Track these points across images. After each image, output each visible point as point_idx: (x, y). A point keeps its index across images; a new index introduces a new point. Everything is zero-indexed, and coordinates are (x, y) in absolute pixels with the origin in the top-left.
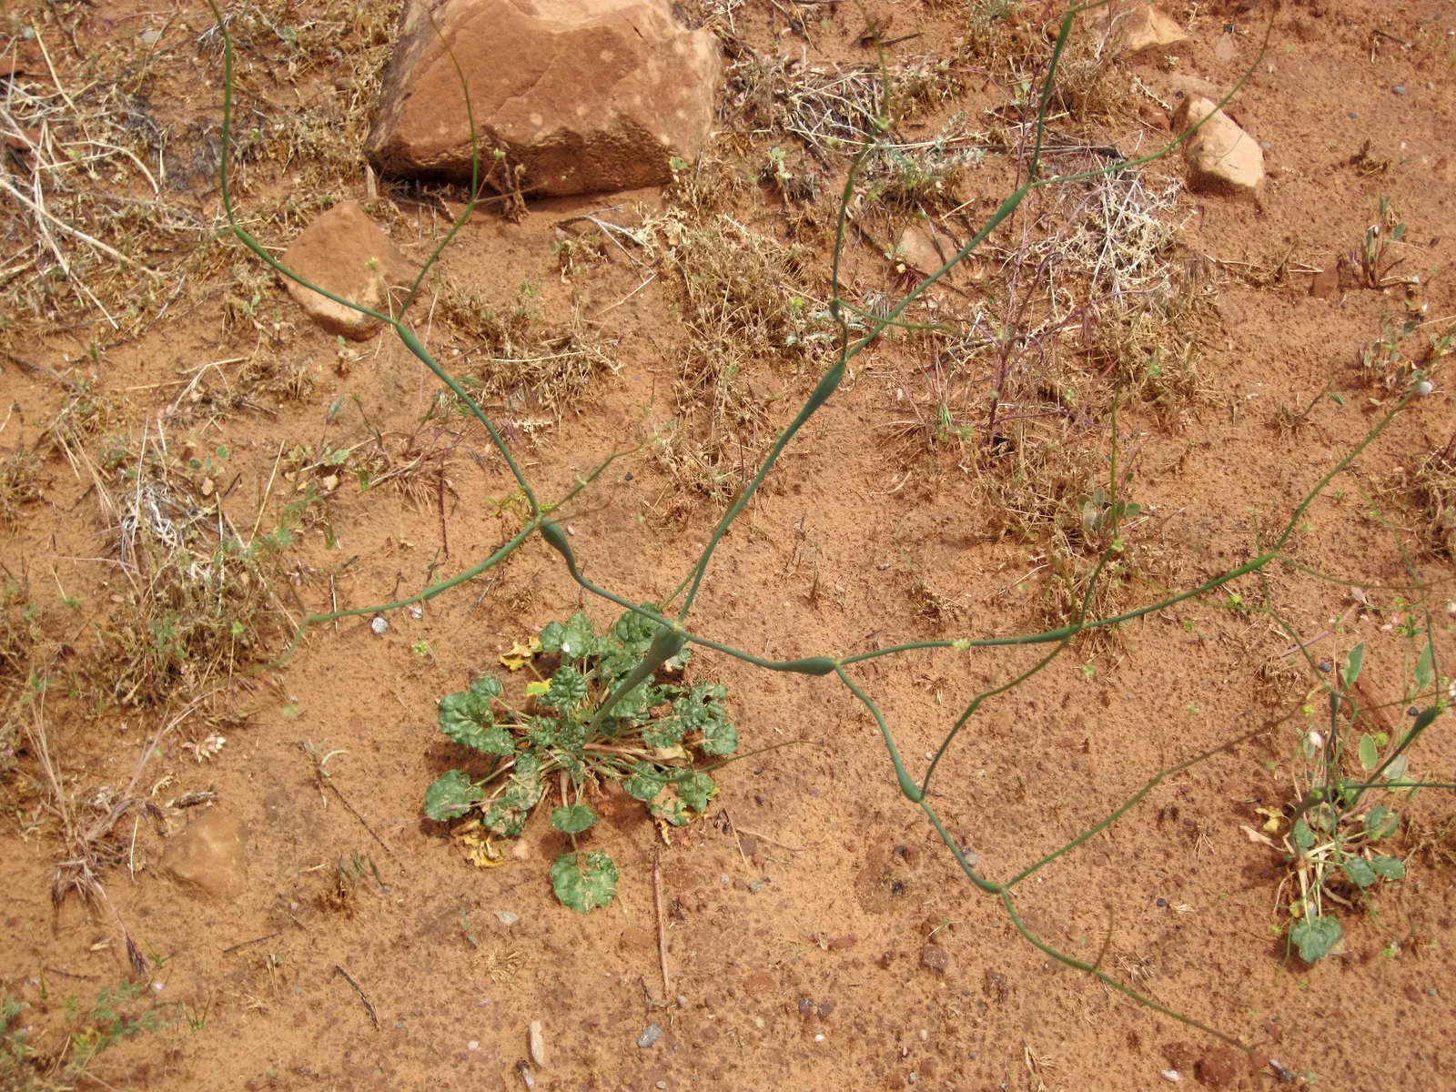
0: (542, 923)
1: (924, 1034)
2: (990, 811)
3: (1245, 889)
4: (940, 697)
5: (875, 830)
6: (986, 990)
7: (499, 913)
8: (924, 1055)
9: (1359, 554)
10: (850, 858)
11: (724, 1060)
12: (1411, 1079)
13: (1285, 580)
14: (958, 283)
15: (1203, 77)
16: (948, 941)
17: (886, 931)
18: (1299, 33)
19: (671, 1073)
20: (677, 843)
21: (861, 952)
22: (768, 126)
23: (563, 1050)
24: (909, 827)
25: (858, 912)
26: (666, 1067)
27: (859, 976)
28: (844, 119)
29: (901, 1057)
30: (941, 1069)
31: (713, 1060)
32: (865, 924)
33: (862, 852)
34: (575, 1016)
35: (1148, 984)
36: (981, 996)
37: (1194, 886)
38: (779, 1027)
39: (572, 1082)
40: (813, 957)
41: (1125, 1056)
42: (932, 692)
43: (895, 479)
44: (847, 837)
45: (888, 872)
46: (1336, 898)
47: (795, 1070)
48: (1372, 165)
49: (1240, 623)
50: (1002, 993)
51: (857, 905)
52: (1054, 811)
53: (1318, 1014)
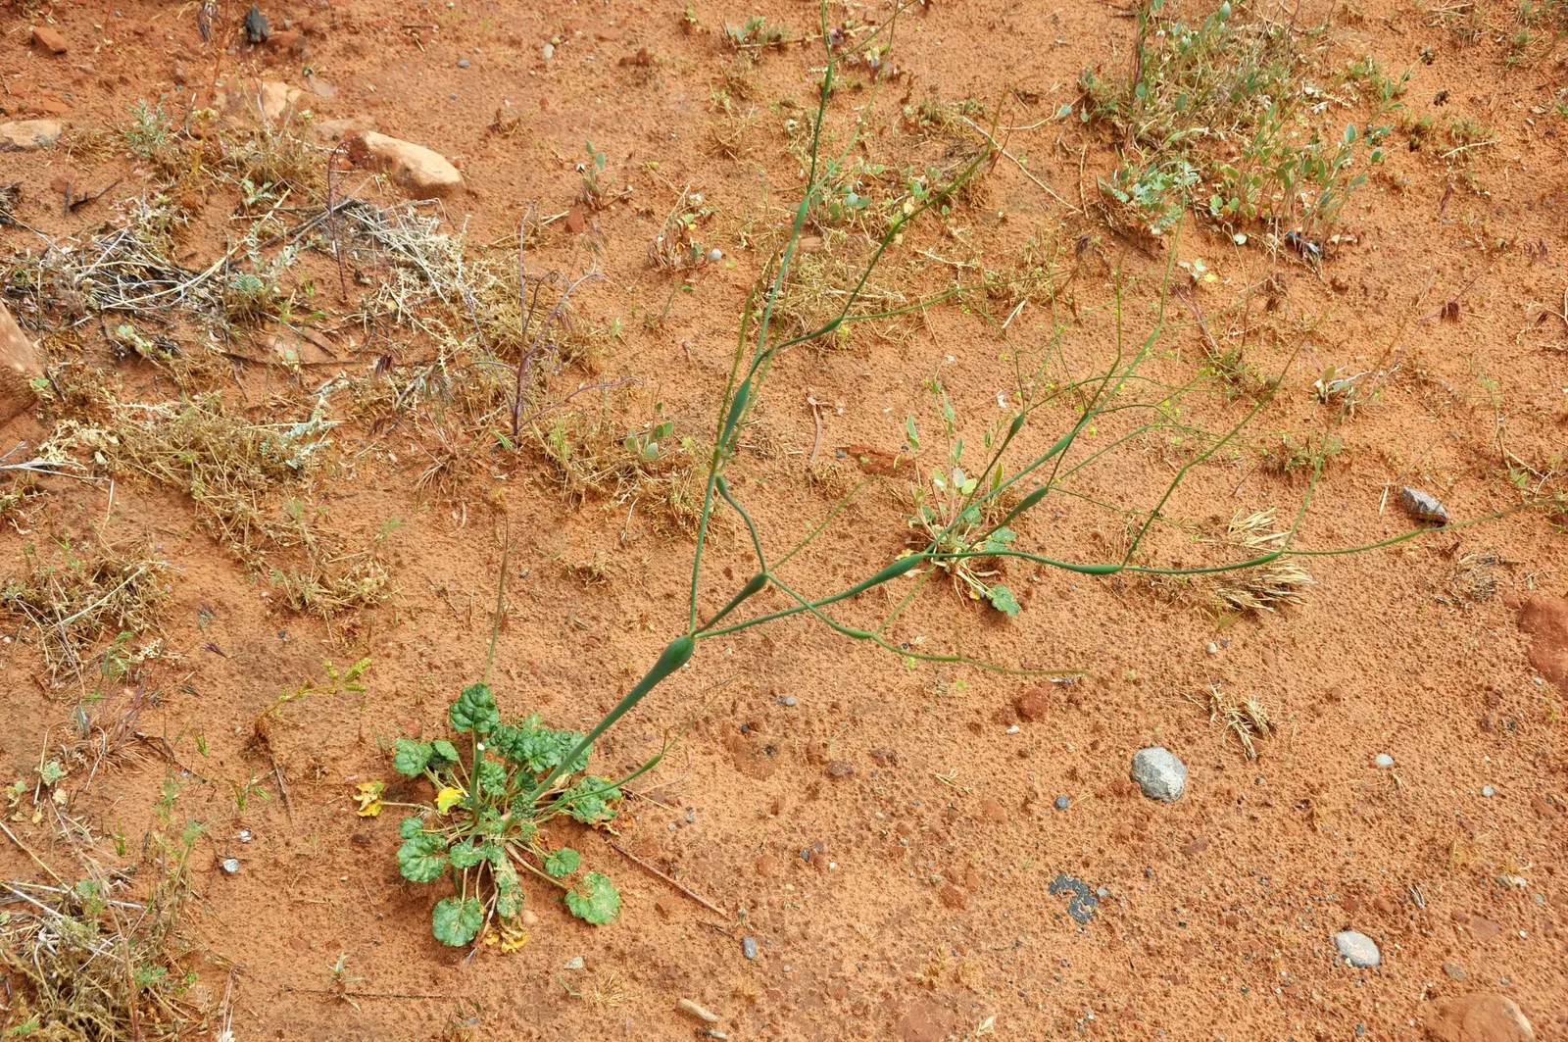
0: (599, 947)
1: (880, 814)
2: (763, 668)
3: (936, 605)
4: (652, 628)
5: (714, 730)
6: (881, 765)
7: (567, 966)
8: (893, 825)
9: (783, 378)
10: (716, 757)
11: (798, 925)
12: (1114, 639)
13: (764, 420)
14: (342, 357)
15: (334, 117)
16: (832, 754)
17: (789, 780)
18: (357, 52)
19: (783, 957)
20: (622, 830)
21: (791, 802)
22: (83, 315)
23: (715, 1001)
24: (733, 712)
25: (760, 784)
26: (777, 956)
27: (809, 815)
28: (134, 279)
29: (883, 837)
30: (910, 825)
31: (793, 931)
32: (774, 786)
33: (720, 748)
34: (696, 976)
35: (949, 693)
36: (880, 771)
37: (910, 623)
38: (804, 880)
39: (740, 1013)
40: (771, 827)
41: (981, 741)
42: (643, 628)
43: (455, 516)
44: (700, 748)
45: (754, 745)
46: (986, 574)
47: (837, 895)
48: (511, 126)
49: (768, 462)
50: (892, 759)
51: (755, 781)
52: (796, 640)
53: (1040, 642)
